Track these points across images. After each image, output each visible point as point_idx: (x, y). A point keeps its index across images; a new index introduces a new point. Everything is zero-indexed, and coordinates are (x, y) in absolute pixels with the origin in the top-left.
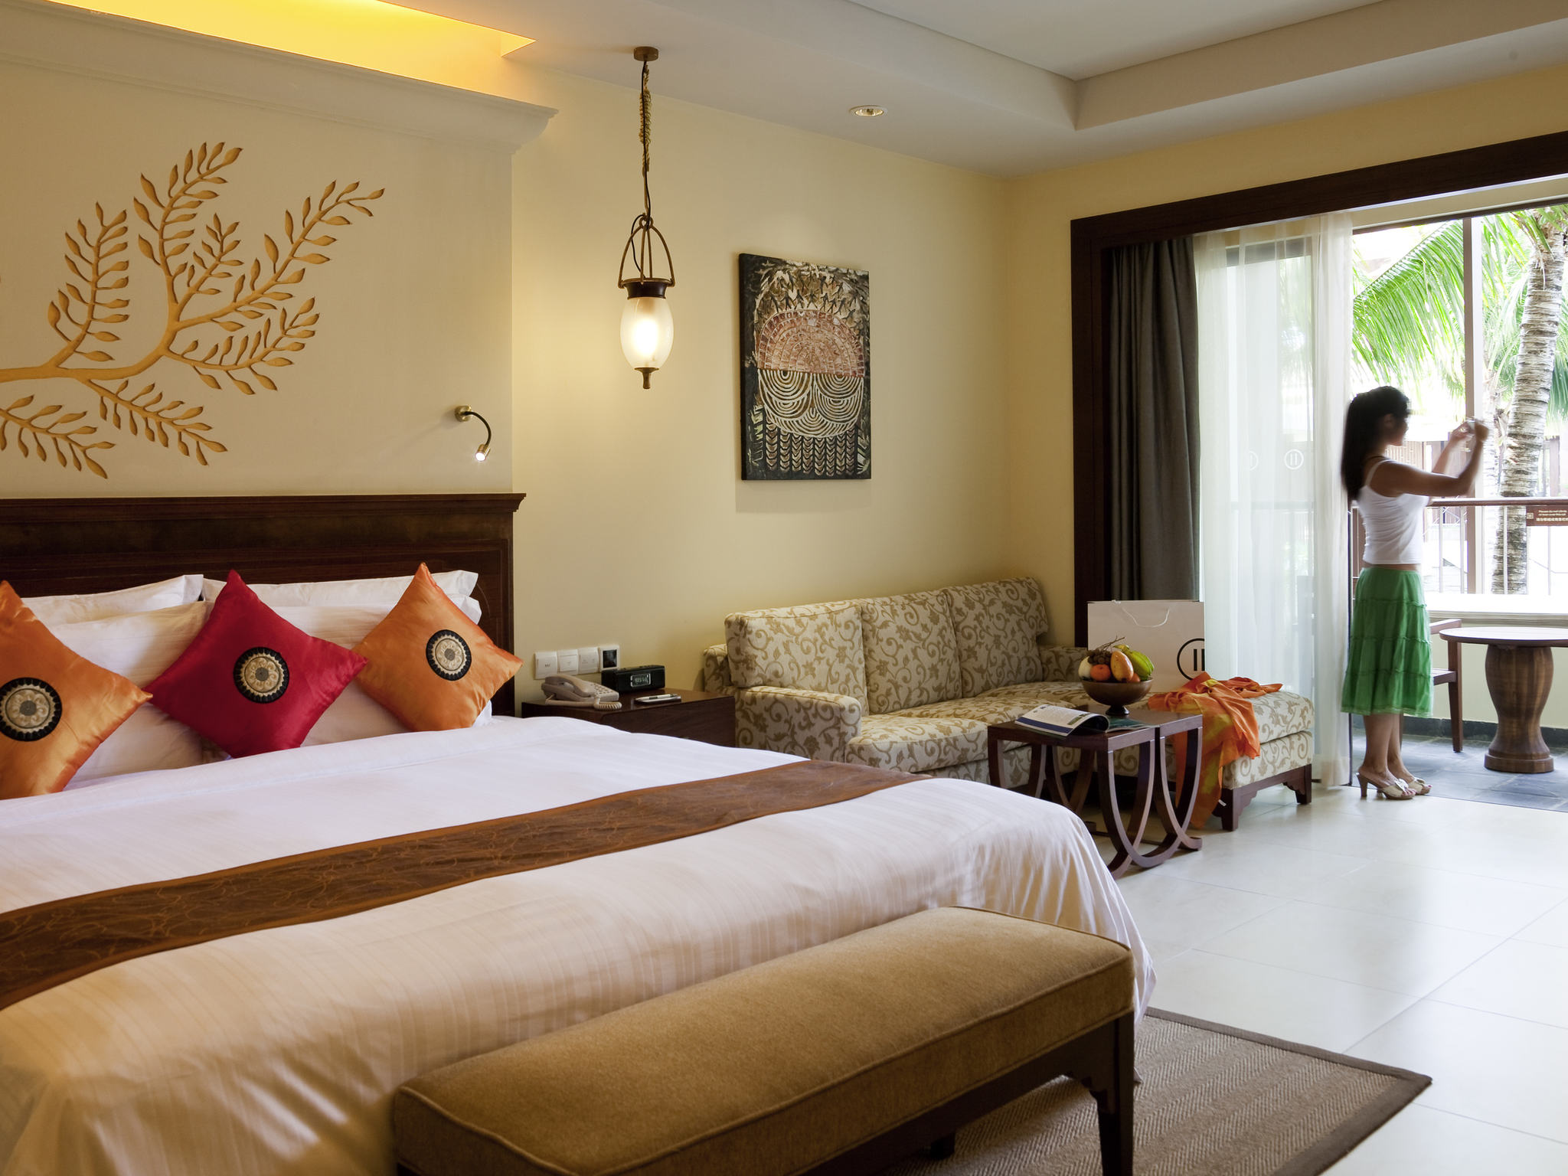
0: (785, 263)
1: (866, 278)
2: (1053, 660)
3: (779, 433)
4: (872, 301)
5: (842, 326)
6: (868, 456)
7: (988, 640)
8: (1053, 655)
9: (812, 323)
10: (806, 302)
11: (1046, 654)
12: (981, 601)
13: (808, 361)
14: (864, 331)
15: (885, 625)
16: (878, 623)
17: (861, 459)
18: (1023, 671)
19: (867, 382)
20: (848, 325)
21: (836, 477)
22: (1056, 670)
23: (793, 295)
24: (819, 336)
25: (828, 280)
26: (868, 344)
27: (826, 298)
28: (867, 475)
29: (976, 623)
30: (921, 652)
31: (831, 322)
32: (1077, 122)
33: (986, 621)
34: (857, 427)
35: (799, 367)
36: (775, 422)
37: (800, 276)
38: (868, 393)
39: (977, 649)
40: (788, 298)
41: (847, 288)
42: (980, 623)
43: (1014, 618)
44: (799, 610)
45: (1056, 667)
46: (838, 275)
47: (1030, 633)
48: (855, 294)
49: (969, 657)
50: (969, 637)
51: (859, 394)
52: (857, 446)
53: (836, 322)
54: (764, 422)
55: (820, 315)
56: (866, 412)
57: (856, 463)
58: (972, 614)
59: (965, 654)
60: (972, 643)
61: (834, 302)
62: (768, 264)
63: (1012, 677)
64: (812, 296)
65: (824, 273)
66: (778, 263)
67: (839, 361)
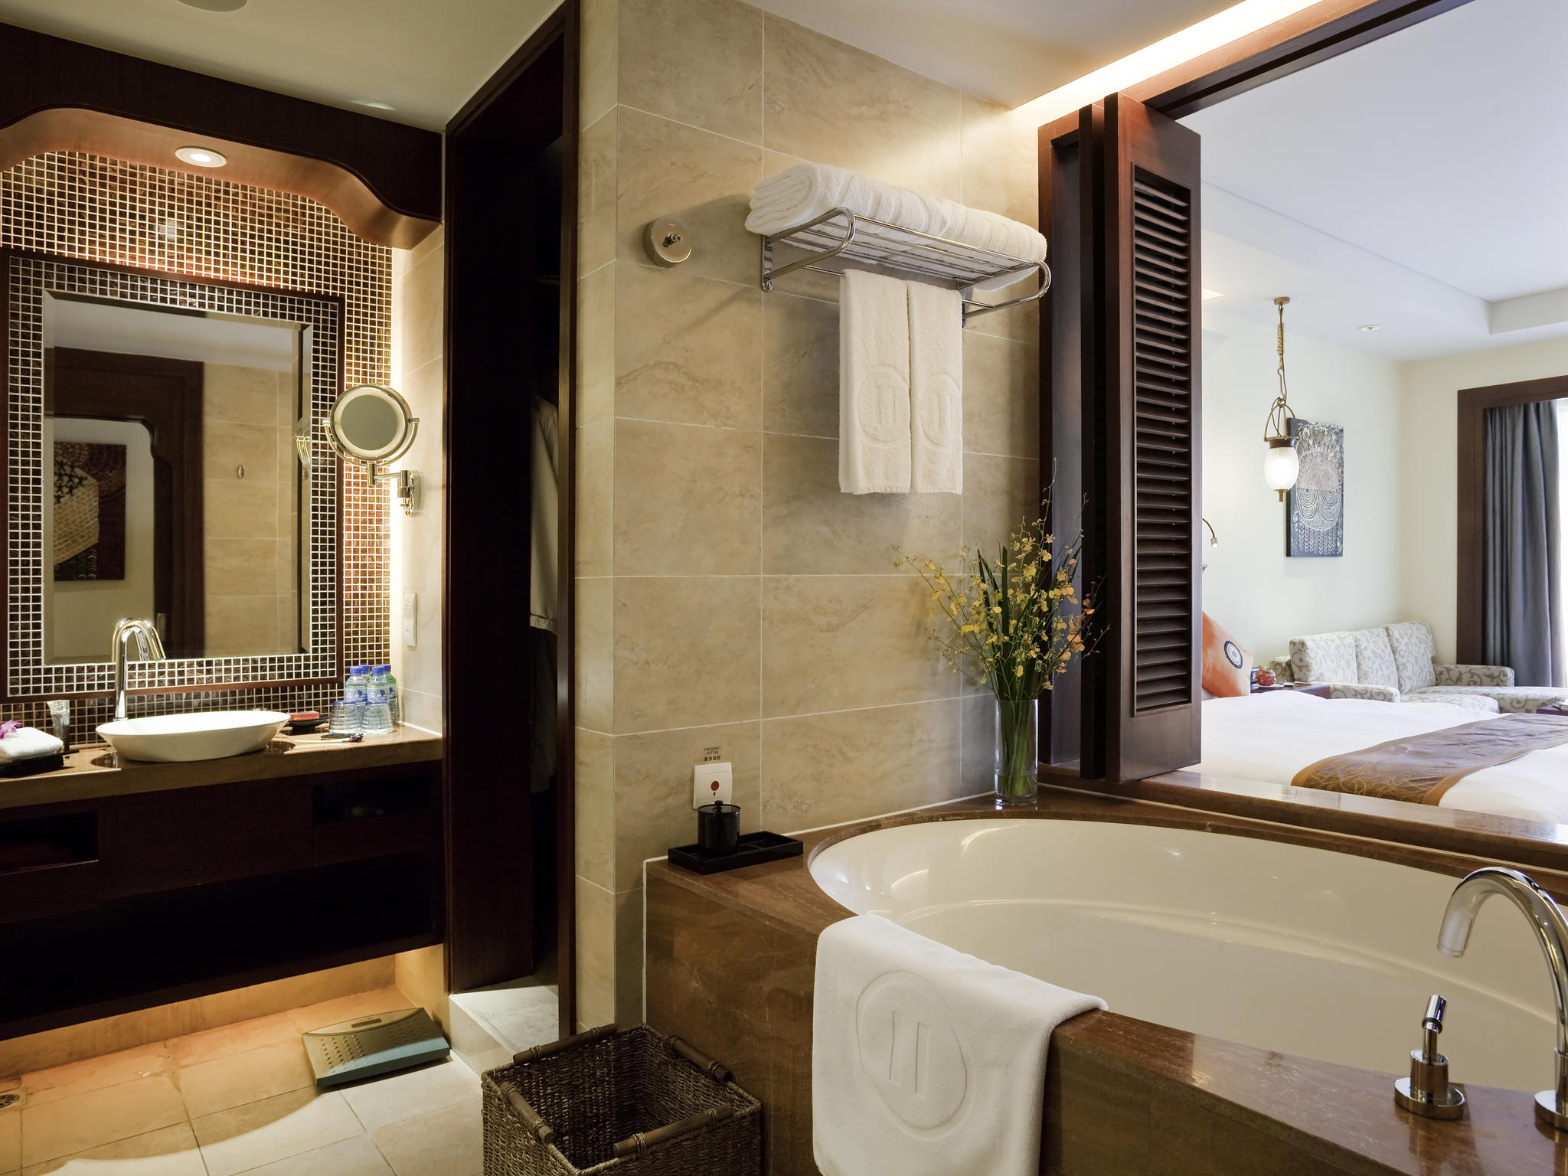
0: (1307, 423)
1: (1342, 430)
2: (1445, 672)
3: (1304, 529)
4: (1344, 446)
5: (1332, 461)
6: (1342, 543)
7: (1412, 659)
8: (1443, 669)
9: (1319, 459)
10: (1316, 446)
11: (1439, 669)
12: (1406, 634)
13: (1317, 483)
14: (1341, 465)
15: (1366, 648)
16: (1363, 647)
17: (1339, 544)
18: (1428, 680)
19: (1342, 495)
20: (1334, 461)
21: (1328, 555)
22: (1447, 679)
23: (1311, 442)
24: (1321, 468)
25: (1326, 433)
26: (1342, 472)
27: (1325, 444)
28: (1341, 555)
29: (1406, 648)
30: (1384, 667)
31: (1327, 458)
32: (1491, 331)
33: (1410, 646)
34: (1337, 524)
35: (1313, 487)
36: (1303, 522)
37: (1314, 430)
38: (1342, 503)
39: (1407, 664)
40: (1309, 445)
41: (1334, 437)
42: (1408, 648)
43: (1423, 646)
44: (1325, 636)
45: (1448, 677)
46: (1330, 429)
47: (1430, 656)
48: (1337, 441)
49: (1403, 669)
50: (1403, 657)
51: (1339, 503)
52: (1337, 536)
53: (1329, 459)
54: (1298, 522)
55: (1322, 454)
56: (1341, 515)
57: (1337, 547)
58: (1403, 642)
59: (1401, 667)
60: (1405, 660)
61: (1328, 446)
62: (1301, 424)
63: (1422, 684)
64: (1319, 443)
65: (1324, 429)
66: (1305, 422)
67: (1330, 483)
